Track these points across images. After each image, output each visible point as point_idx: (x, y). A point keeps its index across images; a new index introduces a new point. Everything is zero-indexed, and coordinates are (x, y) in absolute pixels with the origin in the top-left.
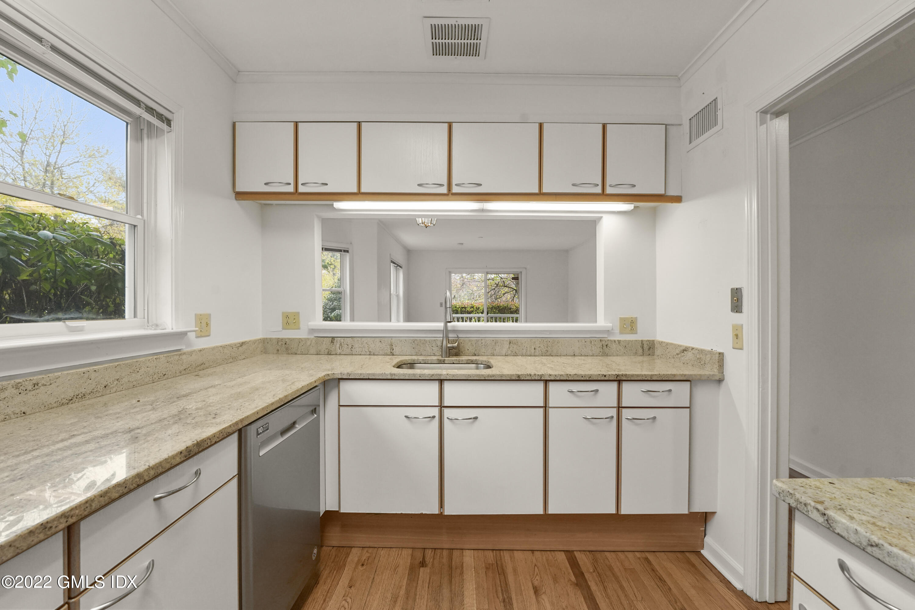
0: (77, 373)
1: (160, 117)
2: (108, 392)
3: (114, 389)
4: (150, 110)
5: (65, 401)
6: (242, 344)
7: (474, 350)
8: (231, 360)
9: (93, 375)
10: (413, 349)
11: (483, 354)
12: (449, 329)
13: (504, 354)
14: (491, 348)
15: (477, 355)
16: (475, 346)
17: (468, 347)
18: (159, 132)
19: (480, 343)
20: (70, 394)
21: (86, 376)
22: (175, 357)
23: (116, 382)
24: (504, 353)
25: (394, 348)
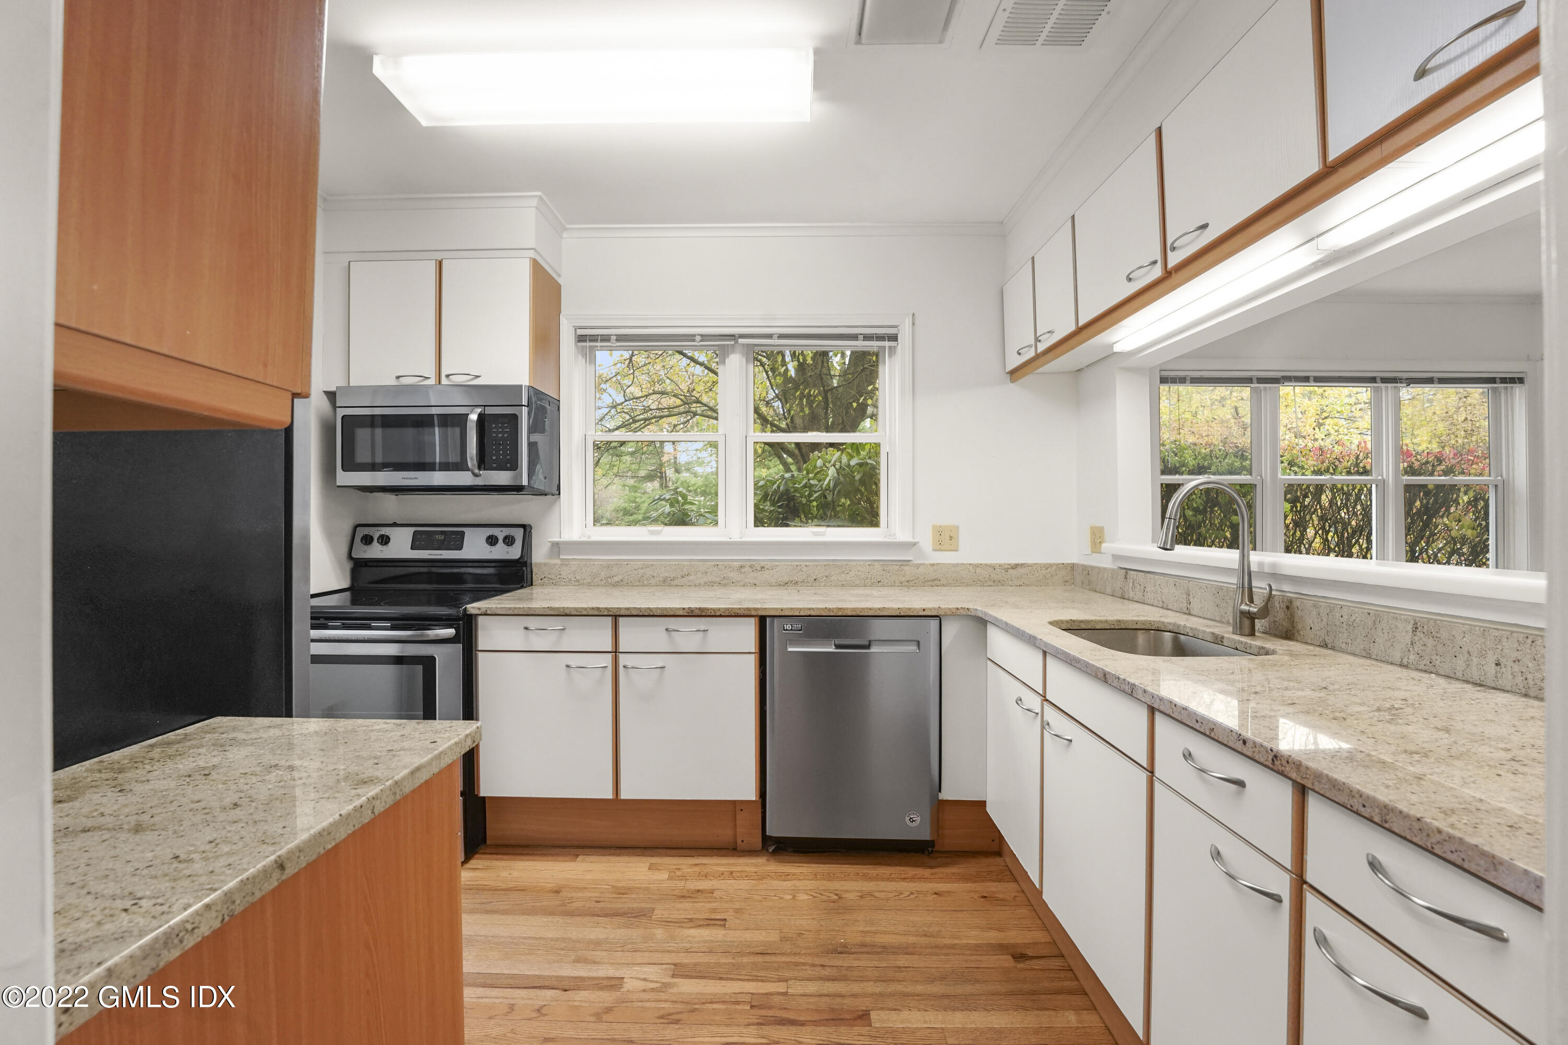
0: (791, 565)
1: (881, 338)
2: (817, 584)
3: (823, 584)
4: (867, 337)
5: (781, 583)
6: (1015, 566)
7: (1324, 631)
8: (991, 583)
9: (805, 569)
10: (1217, 608)
11: (1344, 646)
12: (1254, 568)
13: (1397, 659)
14: (1363, 635)
15: (1329, 646)
16: (1325, 620)
17: (1309, 620)
18: (892, 350)
19: (1338, 615)
20: (786, 579)
21: (799, 568)
22: (894, 567)
23: (825, 578)
24: (1397, 657)
25: (1191, 600)
